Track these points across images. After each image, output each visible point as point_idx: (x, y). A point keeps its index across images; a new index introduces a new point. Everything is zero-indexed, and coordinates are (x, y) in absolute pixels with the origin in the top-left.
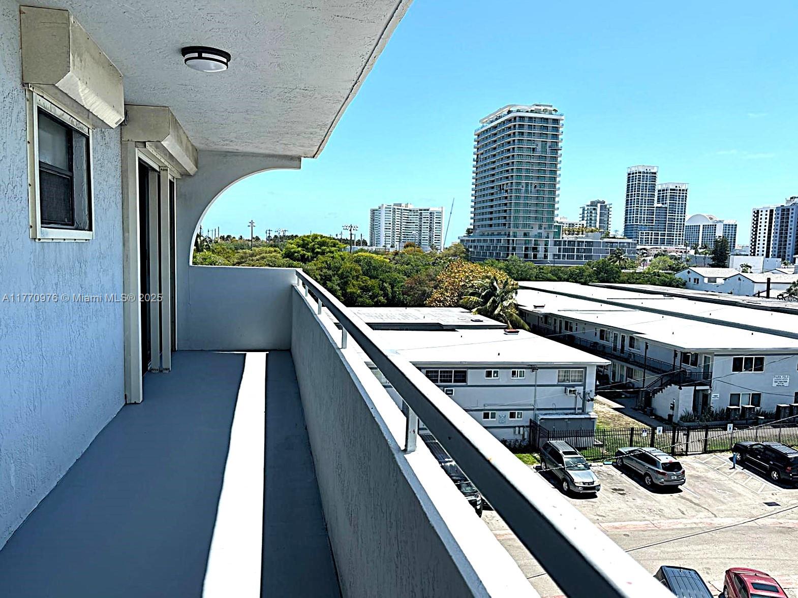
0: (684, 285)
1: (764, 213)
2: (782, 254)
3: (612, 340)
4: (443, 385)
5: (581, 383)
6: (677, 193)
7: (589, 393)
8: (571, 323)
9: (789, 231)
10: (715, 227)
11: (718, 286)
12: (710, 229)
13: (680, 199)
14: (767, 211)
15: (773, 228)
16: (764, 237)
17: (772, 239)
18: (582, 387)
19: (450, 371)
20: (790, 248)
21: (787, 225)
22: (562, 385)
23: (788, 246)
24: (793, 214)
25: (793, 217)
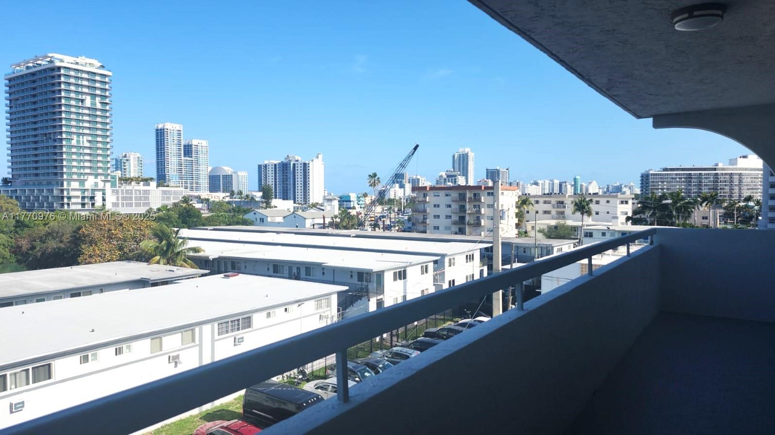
0: (251, 223)
1: (270, 167)
2: (285, 197)
3: (286, 272)
4: (234, 335)
5: (329, 308)
6: (200, 149)
7: (334, 316)
8: (238, 263)
9: (289, 180)
10: (232, 177)
11: (279, 223)
12: (228, 179)
13: (202, 153)
14: (272, 165)
15: (277, 177)
16: (272, 184)
17: (278, 186)
18: (330, 312)
19: (238, 320)
20: (290, 193)
21: (287, 176)
22: (318, 313)
23: (289, 191)
24: (290, 167)
25: (290, 170)
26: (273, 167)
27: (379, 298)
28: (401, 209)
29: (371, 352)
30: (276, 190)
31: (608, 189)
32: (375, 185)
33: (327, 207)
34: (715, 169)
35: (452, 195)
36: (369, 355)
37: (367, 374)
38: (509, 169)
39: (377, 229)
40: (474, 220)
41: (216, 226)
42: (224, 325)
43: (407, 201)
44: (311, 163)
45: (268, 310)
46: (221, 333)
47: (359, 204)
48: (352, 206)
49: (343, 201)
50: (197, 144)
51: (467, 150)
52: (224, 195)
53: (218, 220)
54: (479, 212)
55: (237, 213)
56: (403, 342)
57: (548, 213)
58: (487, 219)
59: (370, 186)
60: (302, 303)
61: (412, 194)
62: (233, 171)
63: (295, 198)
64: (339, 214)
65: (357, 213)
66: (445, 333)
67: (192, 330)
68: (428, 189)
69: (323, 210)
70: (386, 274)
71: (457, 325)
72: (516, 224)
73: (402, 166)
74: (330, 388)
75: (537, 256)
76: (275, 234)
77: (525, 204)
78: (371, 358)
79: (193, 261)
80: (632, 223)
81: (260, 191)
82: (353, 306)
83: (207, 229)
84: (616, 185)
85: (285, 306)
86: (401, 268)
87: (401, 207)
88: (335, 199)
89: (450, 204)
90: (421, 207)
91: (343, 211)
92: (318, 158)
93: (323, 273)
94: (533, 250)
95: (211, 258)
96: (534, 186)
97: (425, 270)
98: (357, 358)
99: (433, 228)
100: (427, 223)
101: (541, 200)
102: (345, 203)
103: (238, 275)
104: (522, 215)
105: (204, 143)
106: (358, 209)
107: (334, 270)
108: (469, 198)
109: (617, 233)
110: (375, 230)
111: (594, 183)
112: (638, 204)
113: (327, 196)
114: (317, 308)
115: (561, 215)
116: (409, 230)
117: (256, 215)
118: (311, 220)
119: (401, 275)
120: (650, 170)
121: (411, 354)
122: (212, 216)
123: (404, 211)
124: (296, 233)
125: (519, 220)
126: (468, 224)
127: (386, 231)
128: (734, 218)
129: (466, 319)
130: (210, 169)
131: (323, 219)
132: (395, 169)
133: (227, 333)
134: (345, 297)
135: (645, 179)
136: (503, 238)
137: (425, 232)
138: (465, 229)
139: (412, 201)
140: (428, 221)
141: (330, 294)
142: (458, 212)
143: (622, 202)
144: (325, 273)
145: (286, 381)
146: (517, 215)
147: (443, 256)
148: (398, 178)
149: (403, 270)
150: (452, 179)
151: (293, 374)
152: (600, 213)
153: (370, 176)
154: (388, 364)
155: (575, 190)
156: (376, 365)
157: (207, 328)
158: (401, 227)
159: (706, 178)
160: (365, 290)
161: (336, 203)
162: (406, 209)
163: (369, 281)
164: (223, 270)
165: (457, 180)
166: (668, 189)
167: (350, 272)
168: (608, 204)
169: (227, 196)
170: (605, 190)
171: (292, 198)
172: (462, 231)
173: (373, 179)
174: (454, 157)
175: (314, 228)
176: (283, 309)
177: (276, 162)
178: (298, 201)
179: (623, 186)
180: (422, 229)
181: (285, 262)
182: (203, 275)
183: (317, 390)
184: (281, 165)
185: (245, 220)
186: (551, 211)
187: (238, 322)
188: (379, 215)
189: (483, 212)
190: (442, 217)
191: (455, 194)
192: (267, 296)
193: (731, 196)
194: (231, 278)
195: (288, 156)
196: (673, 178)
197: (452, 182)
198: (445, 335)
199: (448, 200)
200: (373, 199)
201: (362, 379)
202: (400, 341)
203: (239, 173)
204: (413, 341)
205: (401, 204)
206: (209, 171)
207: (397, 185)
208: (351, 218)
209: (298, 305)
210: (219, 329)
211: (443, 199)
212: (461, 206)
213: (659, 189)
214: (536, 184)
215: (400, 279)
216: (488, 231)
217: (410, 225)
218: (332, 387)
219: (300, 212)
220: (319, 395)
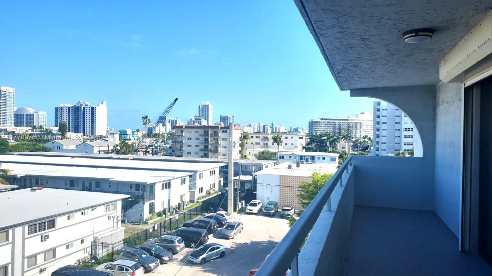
0: (50, 150)
1: (65, 109)
2: (77, 131)
3: (80, 186)
4: (41, 234)
5: (115, 211)
6: (7, 94)
7: (119, 216)
8: (41, 180)
9: (79, 119)
10: (34, 116)
11: (72, 150)
12: (30, 117)
13: (9, 97)
14: (67, 108)
15: (71, 117)
16: (67, 122)
17: (71, 123)
18: (116, 213)
19: (45, 223)
20: (80, 128)
21: (78, 116)
22: (106, 215)
23: (79, 127)
24: (81, 110)
25: (81, 112)
26: (68, 109)
27: (151, 201)
28: (164, 140)
29: (146, 240)
30: (69, 125)
31: (291, 129)
32: (146, 124)
33: (110, 139)
34: (348, 120)
35: (200, 132)
36: (144, 242)
37: (144, 256)
38: (234, 116)
39: (147, 154)
40: (214, 148)
41: (21, 152)
42: (33, 227)
43: (168, 135)
44: (97, 108)
45: (69, 214)
46: (30, 233)
47: (133, 137)
48: (128, 138)
49: (122, 135)
50: (5, 90)
51: (208, 103)
52: (27, 128)
53: (22, 147)
54: (217, 143)
55: (39, 142)
56: (168, 232)
57: (258, 144)
58: (222, 148)
59: (143, 124)
60: (95, 208)
61: (171, 131)
62: (35, 111)
63: (84, 132)
64: (119, 144)
65: (132, 143)
66: (197, 223)
67: (6, 232)
68: (184, 127)
69: (107, 141)
70: (156, 185)
71: (206, 217)
72: (240, 151)
73: (167, 111)
74: (117, 268)
75: (253, 171)
76: (71, 158)
77: (245, 138)
78: (146, 244)
79: (3, 179)
80: (305, 150)
81: (56, 126)
82: (132, 208)
83: (14, 154)
84: (295, 128)
85: (82, 211)
86: (167, 181)
87: (164, 139)
88: (116, 133)
89: (198, 137)
90: (179, 139)
91: (122, 142)
92: (102, 104)
93: (110, 186)
94: (250, 167)
95: (19, 176)
96: (249, 127)
97: (183, 181)
98: (136, 245)
99: (187, 153)
100: (183, 150)
101: (254, 136)
102: (123, 136)
103: (43, 189)
104: (243, 145)
105: (11, 90)
106: (133, 140)
107: (118, 184)
108: (211, 134)
109: (297, 157)
110: (146, 155)
111: (283, 126)
112: (308, 139)
113: (110, 131)
114: (106, 211)
115: (266, 145)
116: (171, 155)
117: (54, 144)
118: (98, 148)
119: (167, 185)
120: (314, 119)
121: (175, 239)
122: (17, 144)
123: (166, 142)
124: (87, 157)
125: (241, 148)
126: (210, 151)
127: (154, 156)
128: (358, 148)
129: (210, 213)
130: (15, 109)
131: (107, 147)
132: (161, 114)
133: (35, 232)
134: (126, 202)
135: (311, 124)
136: (234, 160)
137: (181, 156)
138: (208, 154)
139: (171, 135)
140: (184, 149)
141: (116, 201)
142: (203, 143)
143: (300, 138)
144: (111, 186)
145: (82, 265)
146: (240, 145)
147: (195, 172)
148: (162, 120)
149: (169, 182)
150: (198, 121)
151: (87, 259)
152: (287, 144)
153: (143, 117)
154: (159, 247)
155: (272, 130)
156: (150, 249)
157: (19, 230)
158: (165, 153)
159: (343, 125)
160: (141, 197)
161: (117, 136)
162: (167, 141)
163: (144, 190)
164: (29, 185)
165: (202, 122)
166: (323, 131)
167: (130, 185)
168: (292, 139)
169: (30, 130)
170: (289, 131)
171: (82, 132)
172: (206, 156)
173: (145, 119)
174: (199, 107)
175: (100, 153)
176: (80, 213)
177: (70, 106)
178: (86, 134)
179: (299, 128)
180: (179, 154)
181: (80, 179)
182: (13, 189)
183: (106, 270)
184: (74, 108)
185: (46, 147)
186: (260, 143)
187: (44, 224)
188: (148, 144)
189: (219, 143)
190: (193, 146)
191: (201, 131)
192: (67, 204)
193: (356, 135)
194: (37, 191)
195: (79, 102)
196: (326, 124)
197: (198, 123)
198: (197, 225)
199: (197, 135)
200: (144, 134)
201: (140, 259)
202: (166, 231)
203: (40, 113)
204: (175, 231)
205: (163, 137)
206: (14, 111)
207: (161, 124)
208: (127, 146)
209: (92, 210)
210: (28, 230)
211: (193, 134)
212: (206, 139)
213: (318, 130)
214: (250, 126)
215: (166, 188)
216: (223, 155)
217: (171, 151)
218: (119, 267)
219: (88, 142)
220: (110, 274)
